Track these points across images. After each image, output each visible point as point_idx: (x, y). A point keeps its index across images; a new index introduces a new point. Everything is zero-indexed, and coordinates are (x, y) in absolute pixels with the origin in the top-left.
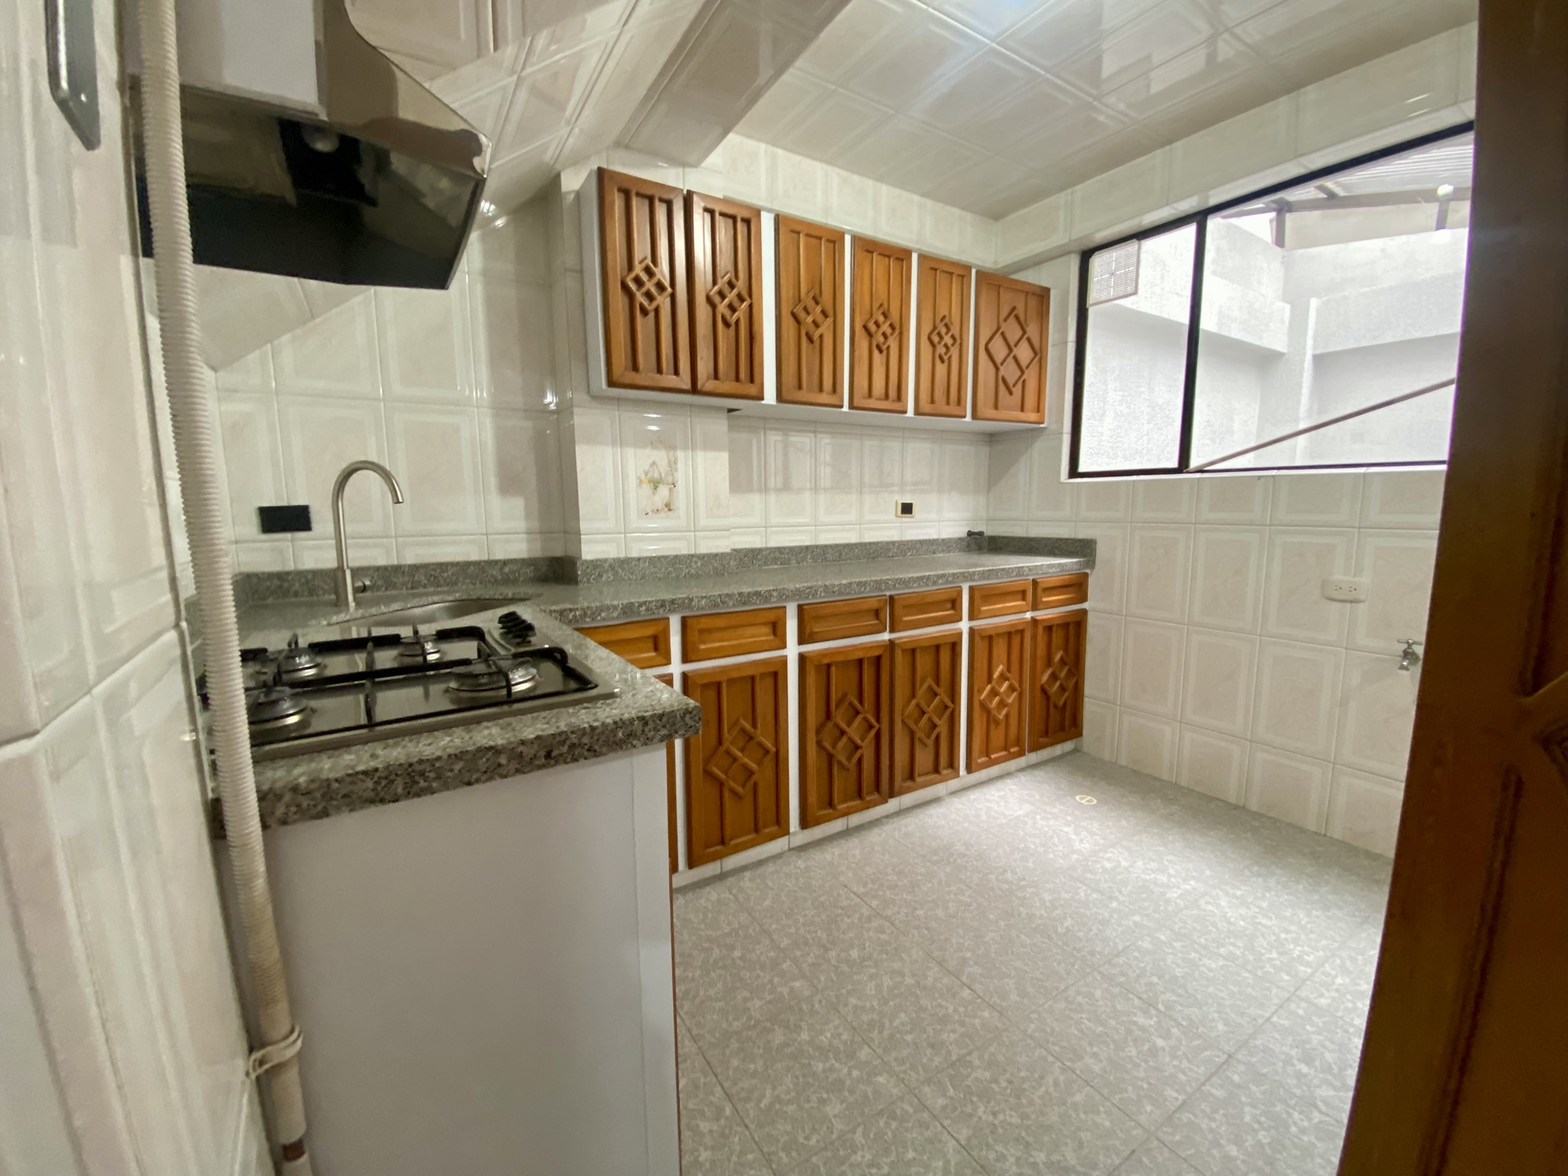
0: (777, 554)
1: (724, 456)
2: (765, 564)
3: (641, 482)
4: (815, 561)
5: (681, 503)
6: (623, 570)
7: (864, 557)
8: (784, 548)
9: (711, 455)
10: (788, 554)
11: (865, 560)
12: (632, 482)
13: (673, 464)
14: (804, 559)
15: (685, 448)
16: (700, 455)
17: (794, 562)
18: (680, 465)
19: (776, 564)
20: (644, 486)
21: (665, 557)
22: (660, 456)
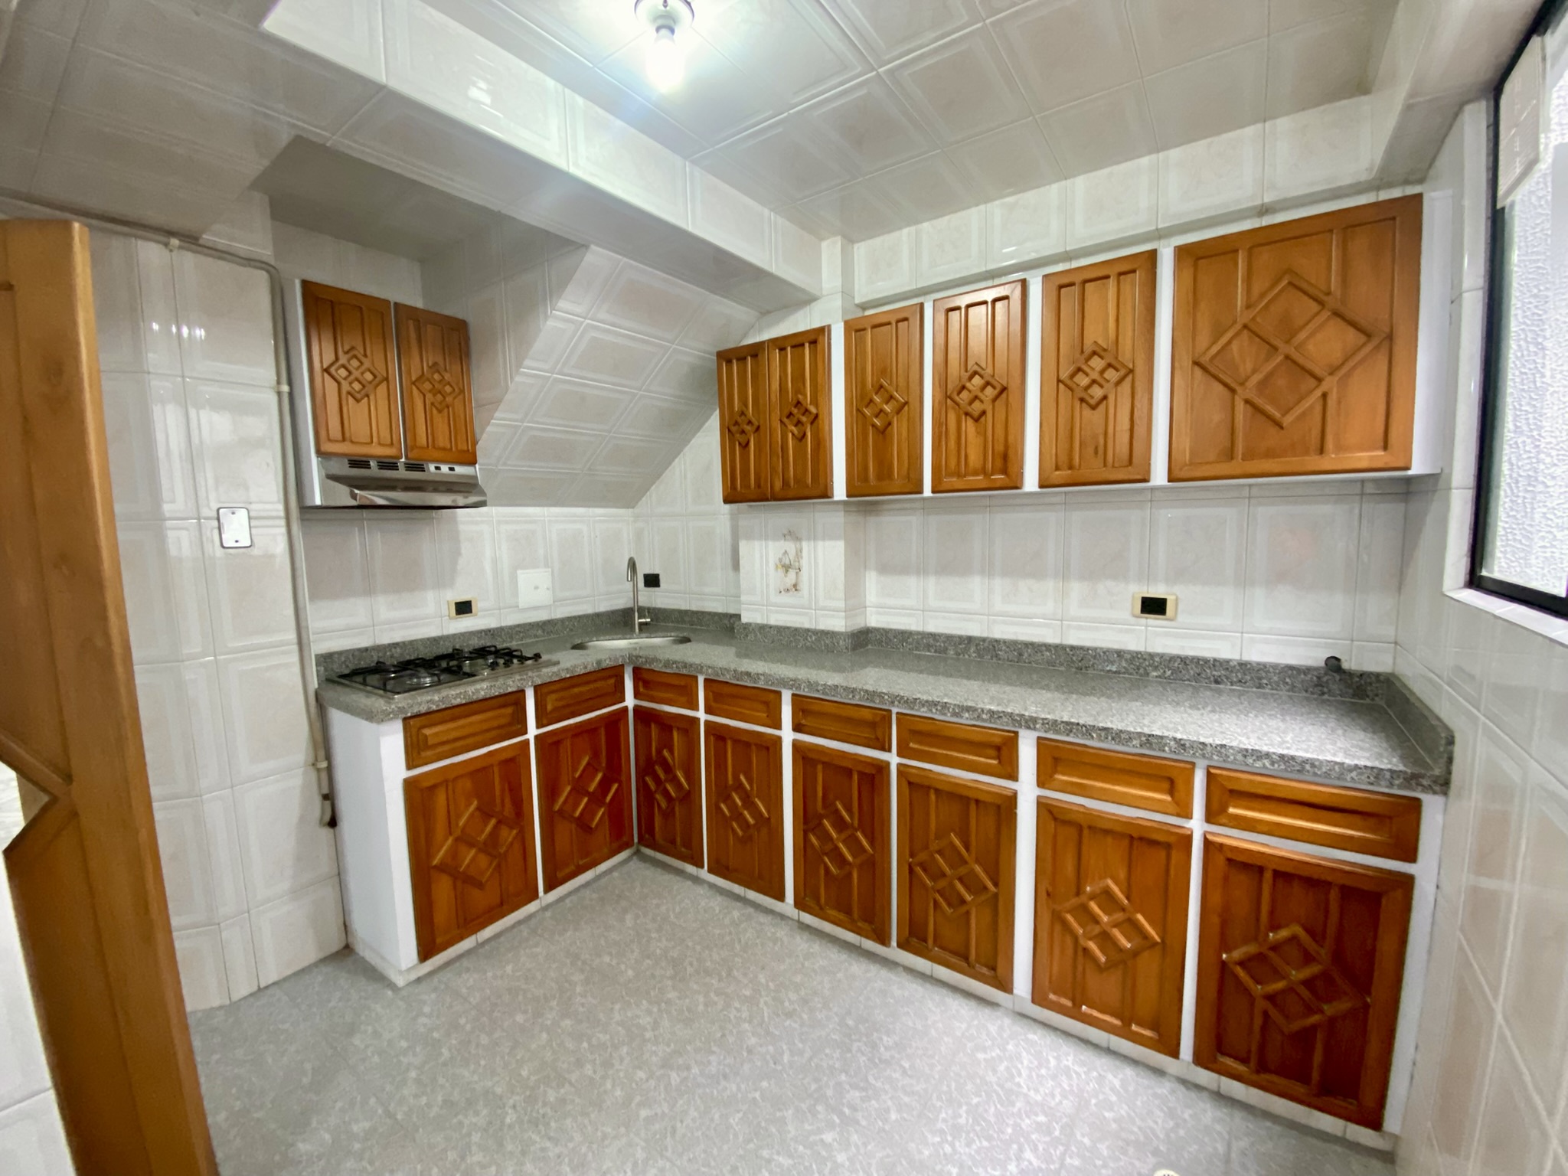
0: (932, 641)
1: (839, 546)
2: (917, 649)
3: (777, 567)
4: (980, 656)
5: (804, 585)
6: (760, 633)
7: (1061, 664)
8: (940, 635)
9: (828, 543)
10: (944, 642)
11: (1062, 669)
12: (772, 566)
13: (799, 554)
14: (966, 651)
15: (809, 539)
16: (820, 544)
17: (952, 652)
18: (805, 553)
19: (929, 651)
20: (779, 570)
21: (788, 628)
22: (790, 546)
